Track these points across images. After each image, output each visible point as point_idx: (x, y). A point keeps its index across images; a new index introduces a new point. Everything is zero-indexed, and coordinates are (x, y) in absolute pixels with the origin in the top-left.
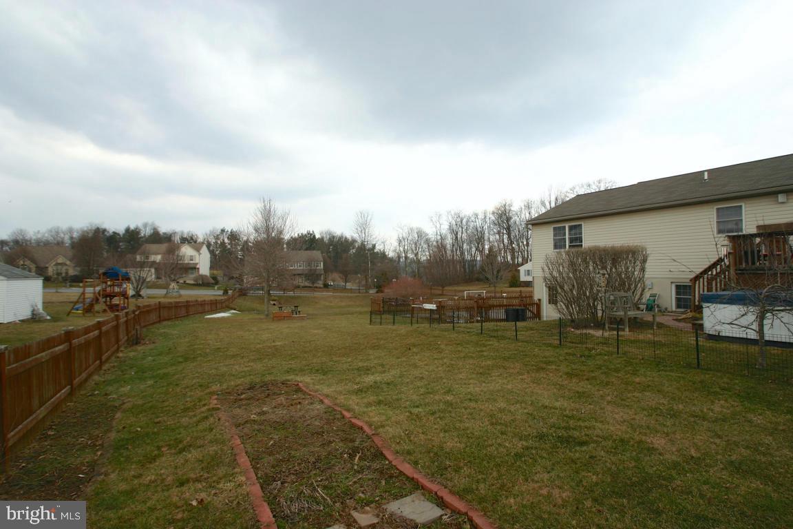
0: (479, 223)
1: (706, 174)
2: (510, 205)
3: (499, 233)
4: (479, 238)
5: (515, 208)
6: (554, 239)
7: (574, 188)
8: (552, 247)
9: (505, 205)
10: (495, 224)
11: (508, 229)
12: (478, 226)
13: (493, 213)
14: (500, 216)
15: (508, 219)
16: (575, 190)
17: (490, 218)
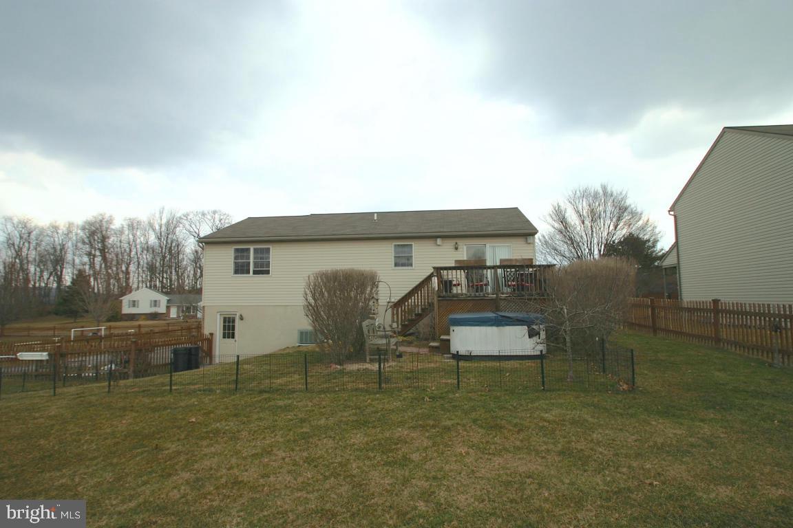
0: (58, 240)
1: (376, 215)
2: (110, 222)
3: (89, 254)
4: (56, 259)
5: (116, 225)
6: (235, 263)
7: (188, 215)
8: (232, 271)
9: (101, 221)
10: (84, 243)
11: (103, 251)
12: (57, 242)
13: (83, 229)
14: (92, 234)
15: (104, 239)
16: (189, 217)
17: (77, 234)
